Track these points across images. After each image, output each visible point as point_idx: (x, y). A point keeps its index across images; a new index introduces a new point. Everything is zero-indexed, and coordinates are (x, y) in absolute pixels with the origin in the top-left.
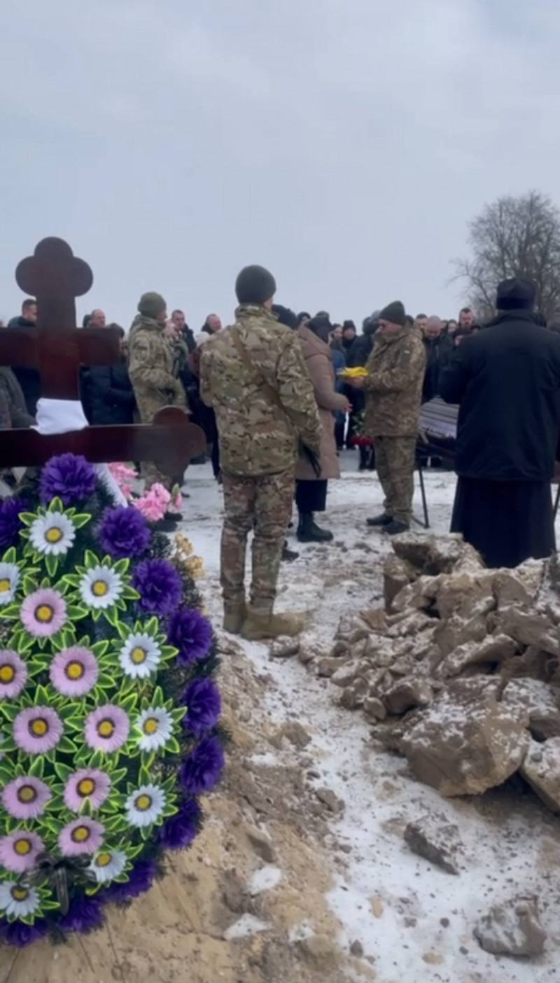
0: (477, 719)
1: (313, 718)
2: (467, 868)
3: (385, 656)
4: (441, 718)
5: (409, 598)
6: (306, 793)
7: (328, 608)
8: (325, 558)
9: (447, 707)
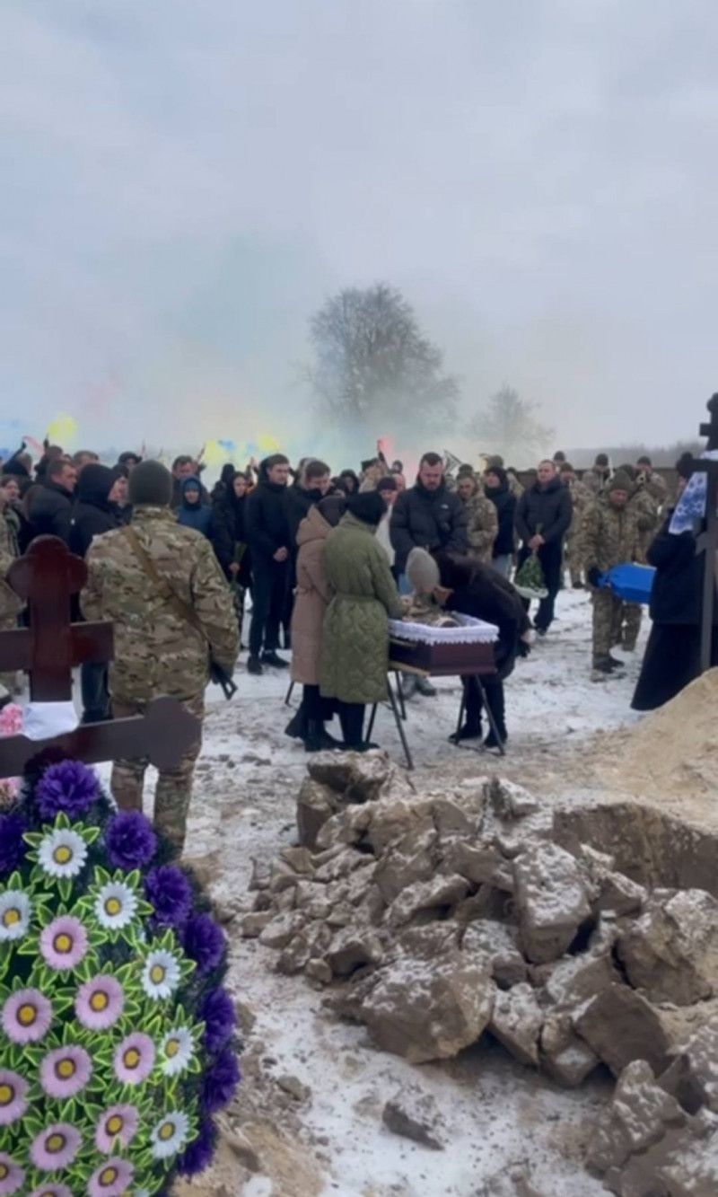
0: (444, 975)
1: (250, 991)
2: (451, 1140)
3: (320, 906)
4: (403, 978)
5: (336, 832)
6: (268, 1084)
7: (233, 847)
8: (209, 778)
9: (406, 962)
